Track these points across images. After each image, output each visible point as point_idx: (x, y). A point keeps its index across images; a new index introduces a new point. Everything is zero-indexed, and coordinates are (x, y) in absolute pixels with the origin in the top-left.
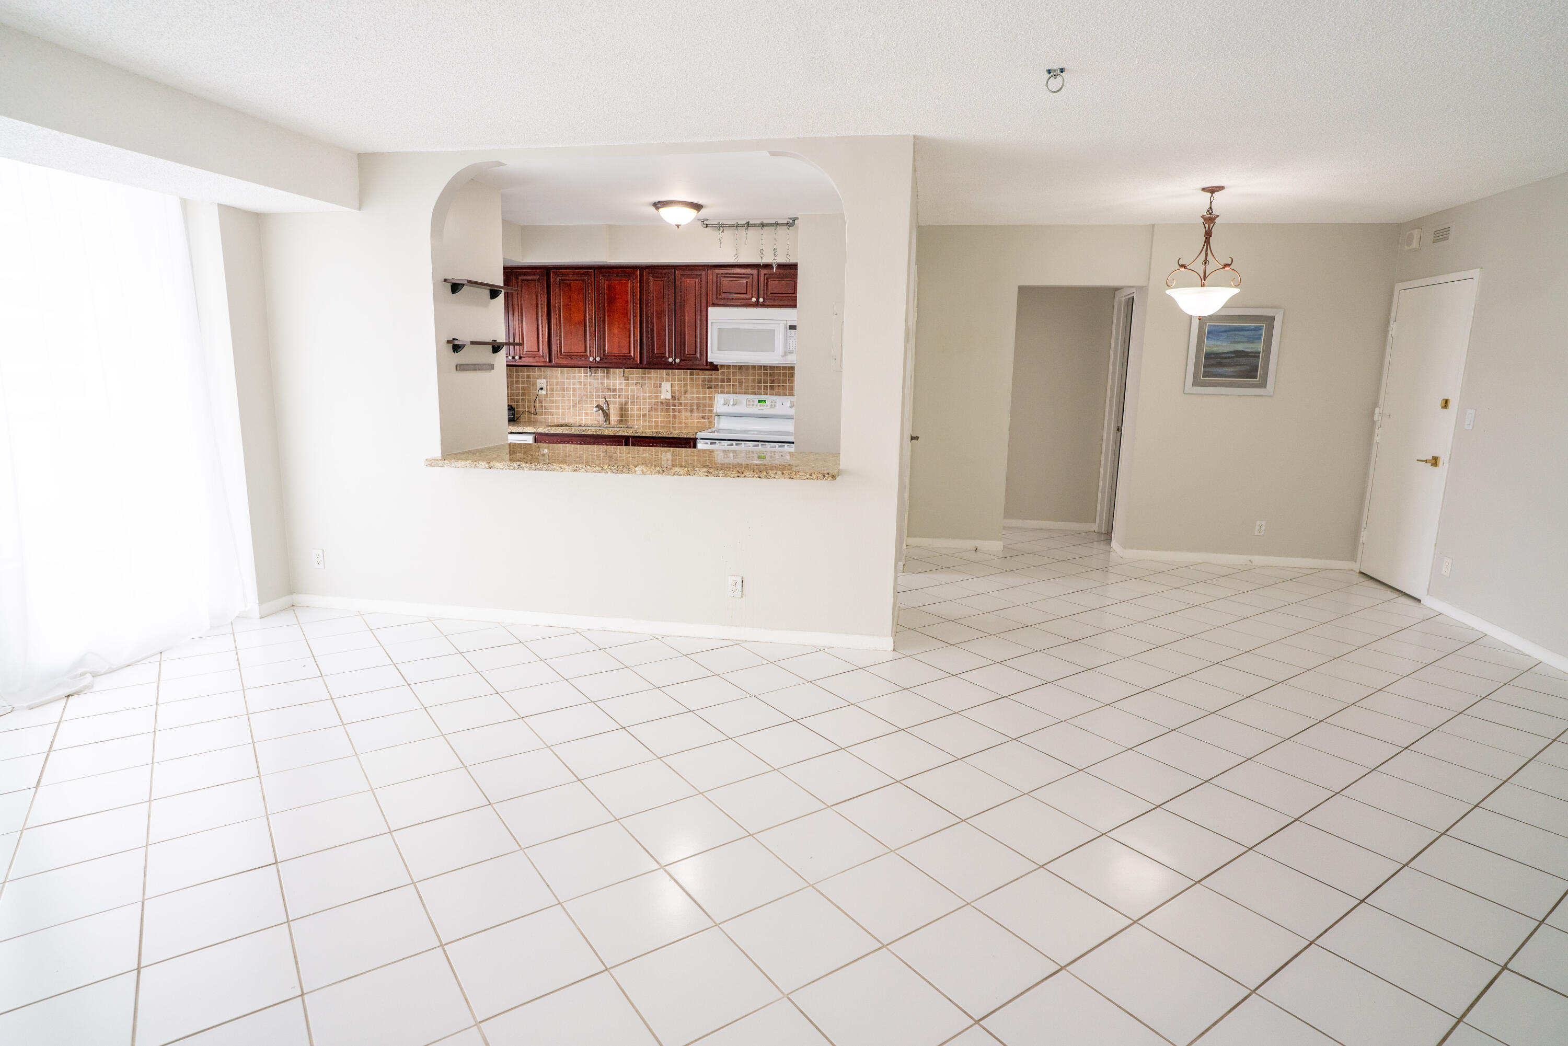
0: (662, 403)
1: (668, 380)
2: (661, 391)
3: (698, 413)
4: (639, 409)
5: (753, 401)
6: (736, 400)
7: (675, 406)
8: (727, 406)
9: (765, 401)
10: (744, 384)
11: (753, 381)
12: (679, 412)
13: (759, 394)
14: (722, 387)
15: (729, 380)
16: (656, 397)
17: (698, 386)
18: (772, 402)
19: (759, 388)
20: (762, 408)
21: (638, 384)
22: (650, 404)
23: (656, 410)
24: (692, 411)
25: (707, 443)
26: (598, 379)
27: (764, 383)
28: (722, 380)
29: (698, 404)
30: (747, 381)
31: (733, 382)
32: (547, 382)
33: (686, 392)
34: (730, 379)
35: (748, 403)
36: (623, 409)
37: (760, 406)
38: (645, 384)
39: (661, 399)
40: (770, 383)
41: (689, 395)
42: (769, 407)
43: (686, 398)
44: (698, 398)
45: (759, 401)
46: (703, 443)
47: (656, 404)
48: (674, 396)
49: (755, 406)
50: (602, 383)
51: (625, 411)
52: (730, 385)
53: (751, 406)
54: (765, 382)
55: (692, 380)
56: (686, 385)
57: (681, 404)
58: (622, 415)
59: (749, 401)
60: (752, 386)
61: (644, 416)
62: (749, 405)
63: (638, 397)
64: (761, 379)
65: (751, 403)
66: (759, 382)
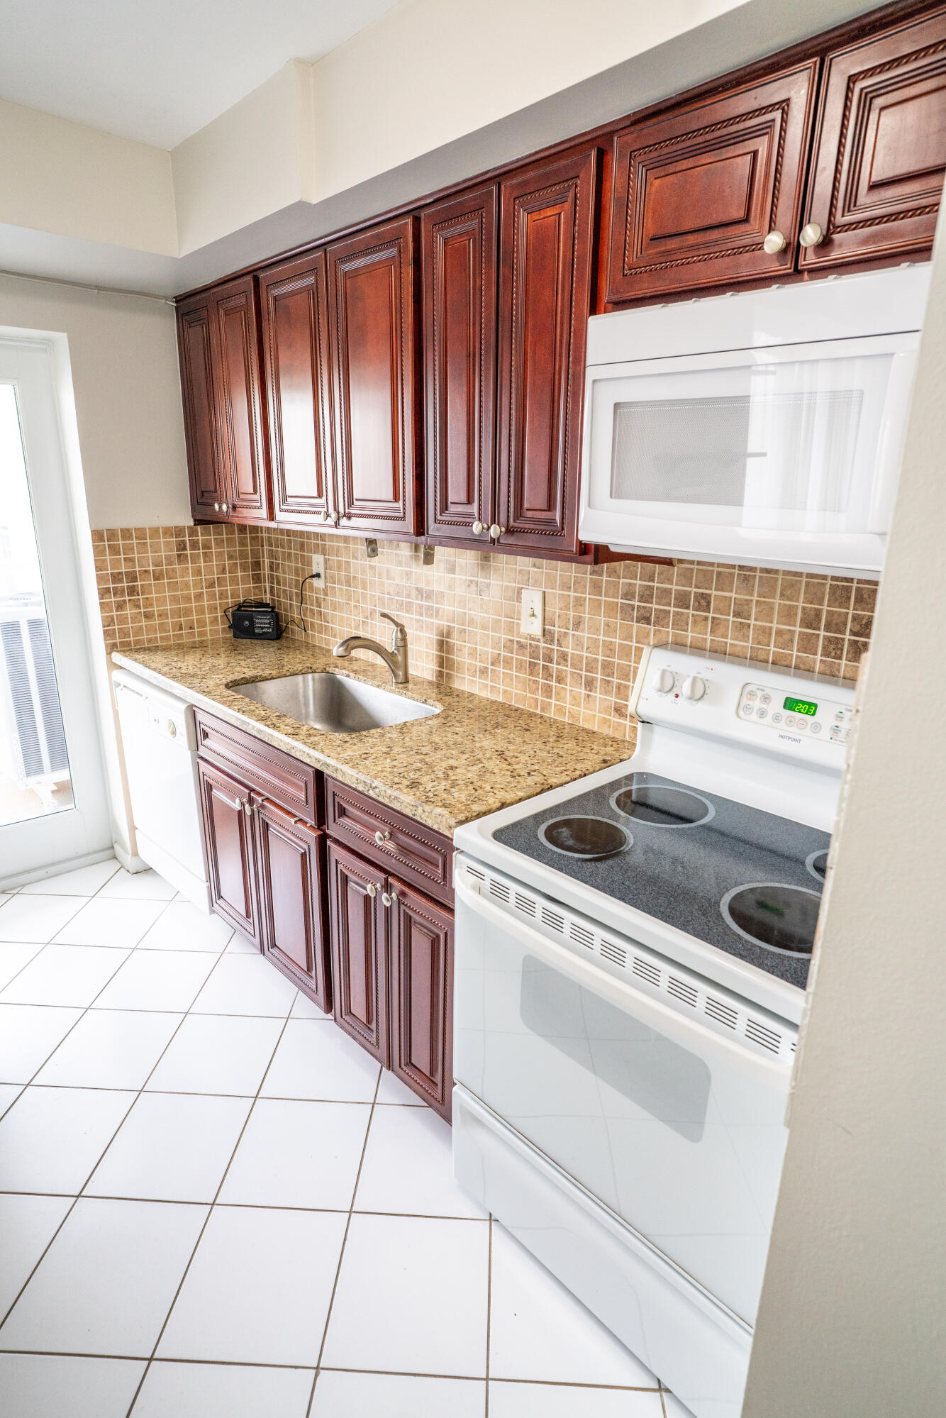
0: (521, 646)
1: (537, 583)
2: (519, 613)
3: (607, 693)
4: (473, 653)
5: (766, 699)
6: (705, 682)
7: (551, 661)
8: (671, 696)
9: (811, 708)
10: (752, 622)
11: (789, 614)
12: (559, 681)
13: (804, 671)
14: (680, 623)
15: (704, 602)
16: (511, 628)
17: (611, 608)
18: (840, 716)
19: (807, 644)
20: (793, 731)
21: (473, 586)
22: (496, 644)
23: (507, 662)
24: (590, 684)
25: (480, 876)
26: (400, 564)
27: (827, 629)
28: (683, 601)
29: (607, 666)
30: (766, 612)
31: (717, 610)
32: (326, 561)
33: (578, 624)
34: (706, 598)
35: (745, 701)
36: (444, 645)
37: (790, 721)
38: (488, 586)
39: (519, 635)
40: (853, 633)
41: (585, 635)
42: (826, 733)
43: (578, 643)
44: (609, 647)
45: (790, 704)
46: (471, 870)
47: (509, 645)
48: (550, 632)
49: (768, 719)
50: (408, 574)
51: (448, 652)
52: (706, 619)
53: (754, 716)
54: (835, 625)
55: (596, 587)
56: (579, 602)
57: (564, 657)
58: (442, 662)
59: (751, 694)
60: (779, 633)
61: (483, 671)
62: (748, 709)
63: (472, 622)
64: (818, 614)
65: (757, 704)
66: (811, 621)
